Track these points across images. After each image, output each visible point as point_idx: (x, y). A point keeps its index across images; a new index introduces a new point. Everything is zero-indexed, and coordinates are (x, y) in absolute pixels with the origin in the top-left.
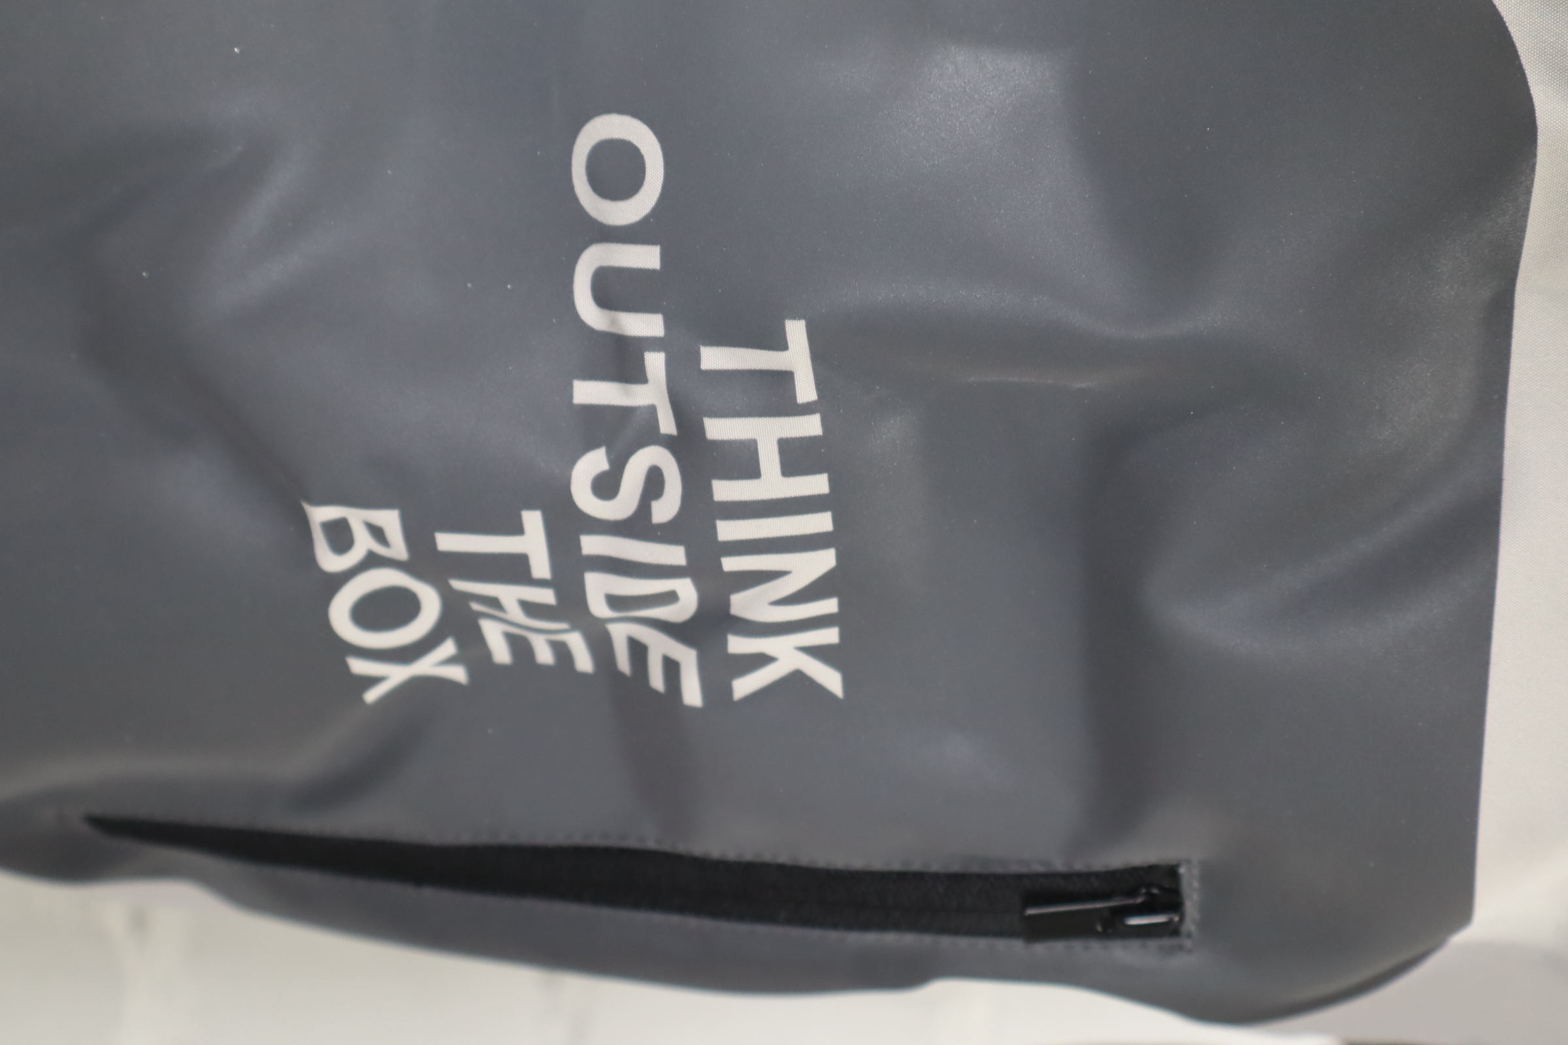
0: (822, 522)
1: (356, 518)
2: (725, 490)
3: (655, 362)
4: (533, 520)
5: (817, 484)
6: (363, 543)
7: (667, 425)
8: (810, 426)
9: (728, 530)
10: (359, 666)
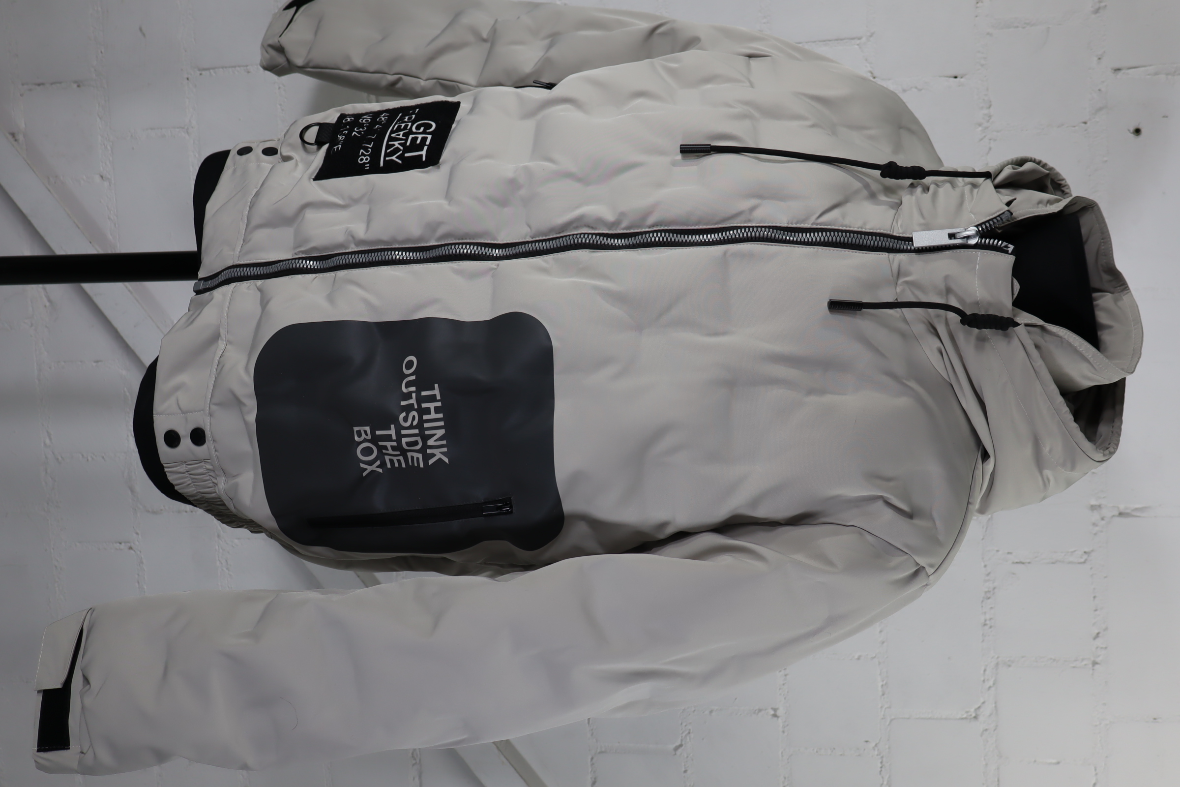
0: (442, 423)
1: (362, 429)
2: (425, 417)
3: (414, 395)
4: (393, 426)
5: (441, 416)
6: (364, 436)
7: (416, 407)
8: (439, 404)
9: (426, 425)
10: (362, 465)
